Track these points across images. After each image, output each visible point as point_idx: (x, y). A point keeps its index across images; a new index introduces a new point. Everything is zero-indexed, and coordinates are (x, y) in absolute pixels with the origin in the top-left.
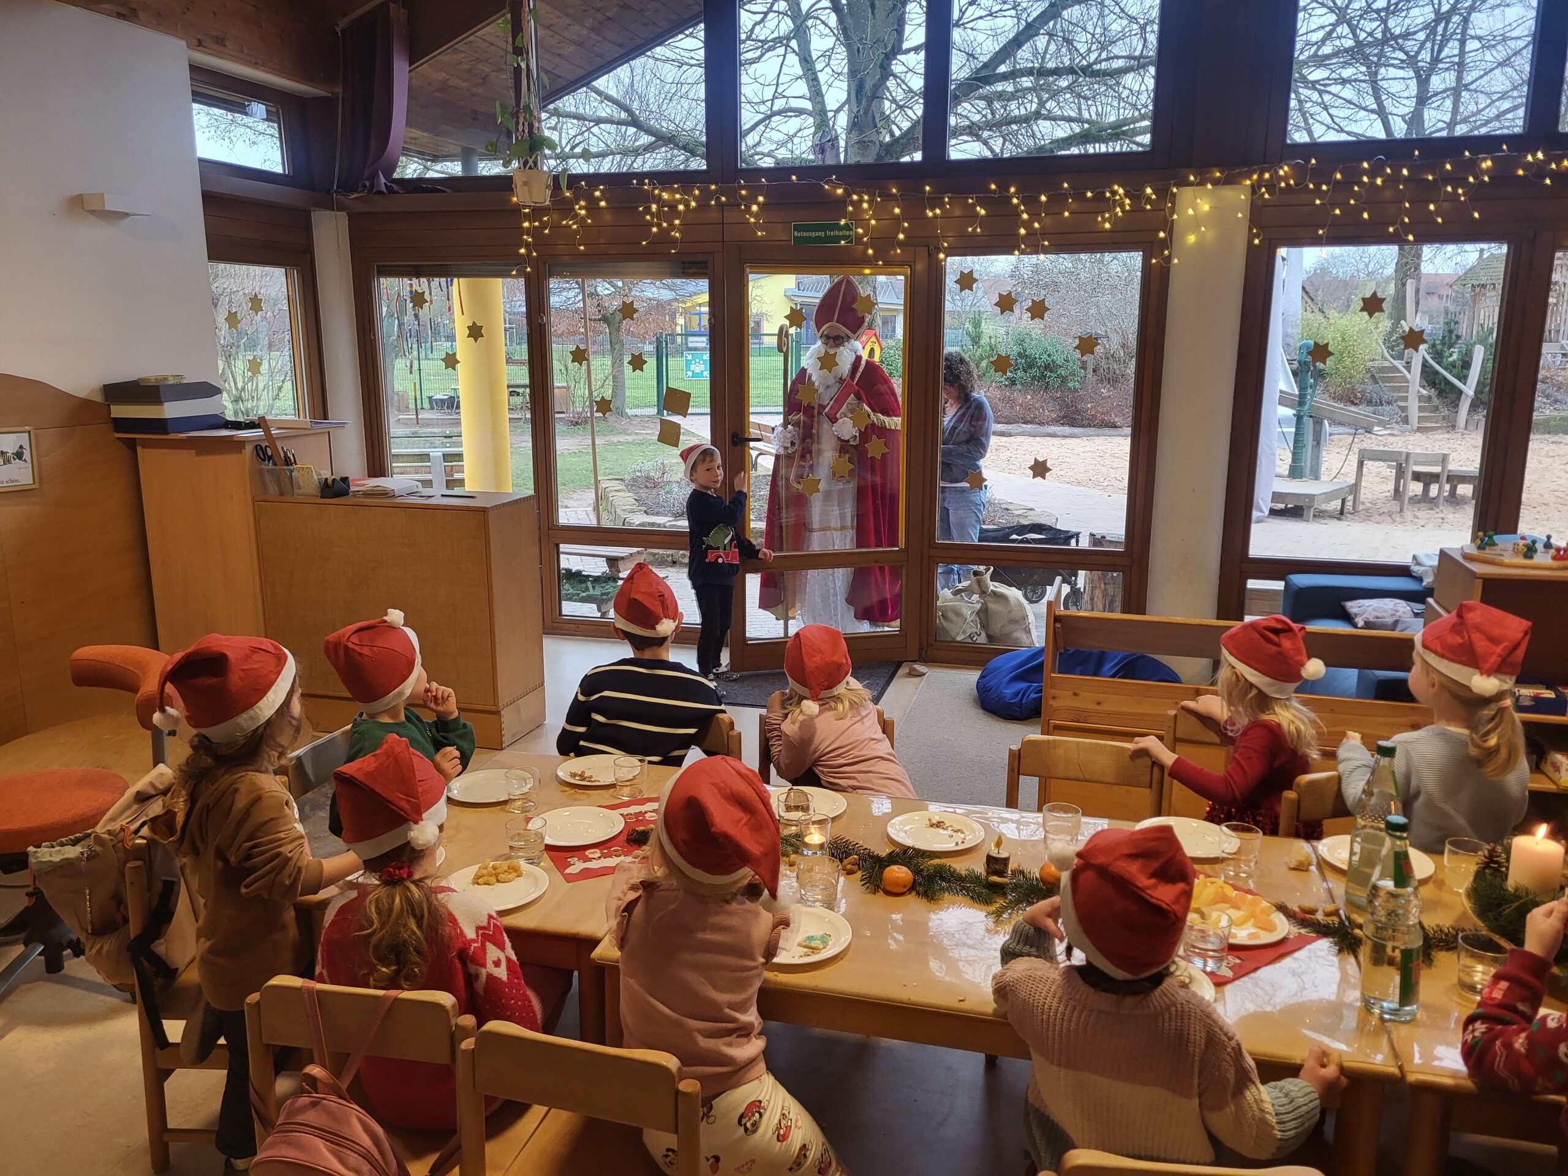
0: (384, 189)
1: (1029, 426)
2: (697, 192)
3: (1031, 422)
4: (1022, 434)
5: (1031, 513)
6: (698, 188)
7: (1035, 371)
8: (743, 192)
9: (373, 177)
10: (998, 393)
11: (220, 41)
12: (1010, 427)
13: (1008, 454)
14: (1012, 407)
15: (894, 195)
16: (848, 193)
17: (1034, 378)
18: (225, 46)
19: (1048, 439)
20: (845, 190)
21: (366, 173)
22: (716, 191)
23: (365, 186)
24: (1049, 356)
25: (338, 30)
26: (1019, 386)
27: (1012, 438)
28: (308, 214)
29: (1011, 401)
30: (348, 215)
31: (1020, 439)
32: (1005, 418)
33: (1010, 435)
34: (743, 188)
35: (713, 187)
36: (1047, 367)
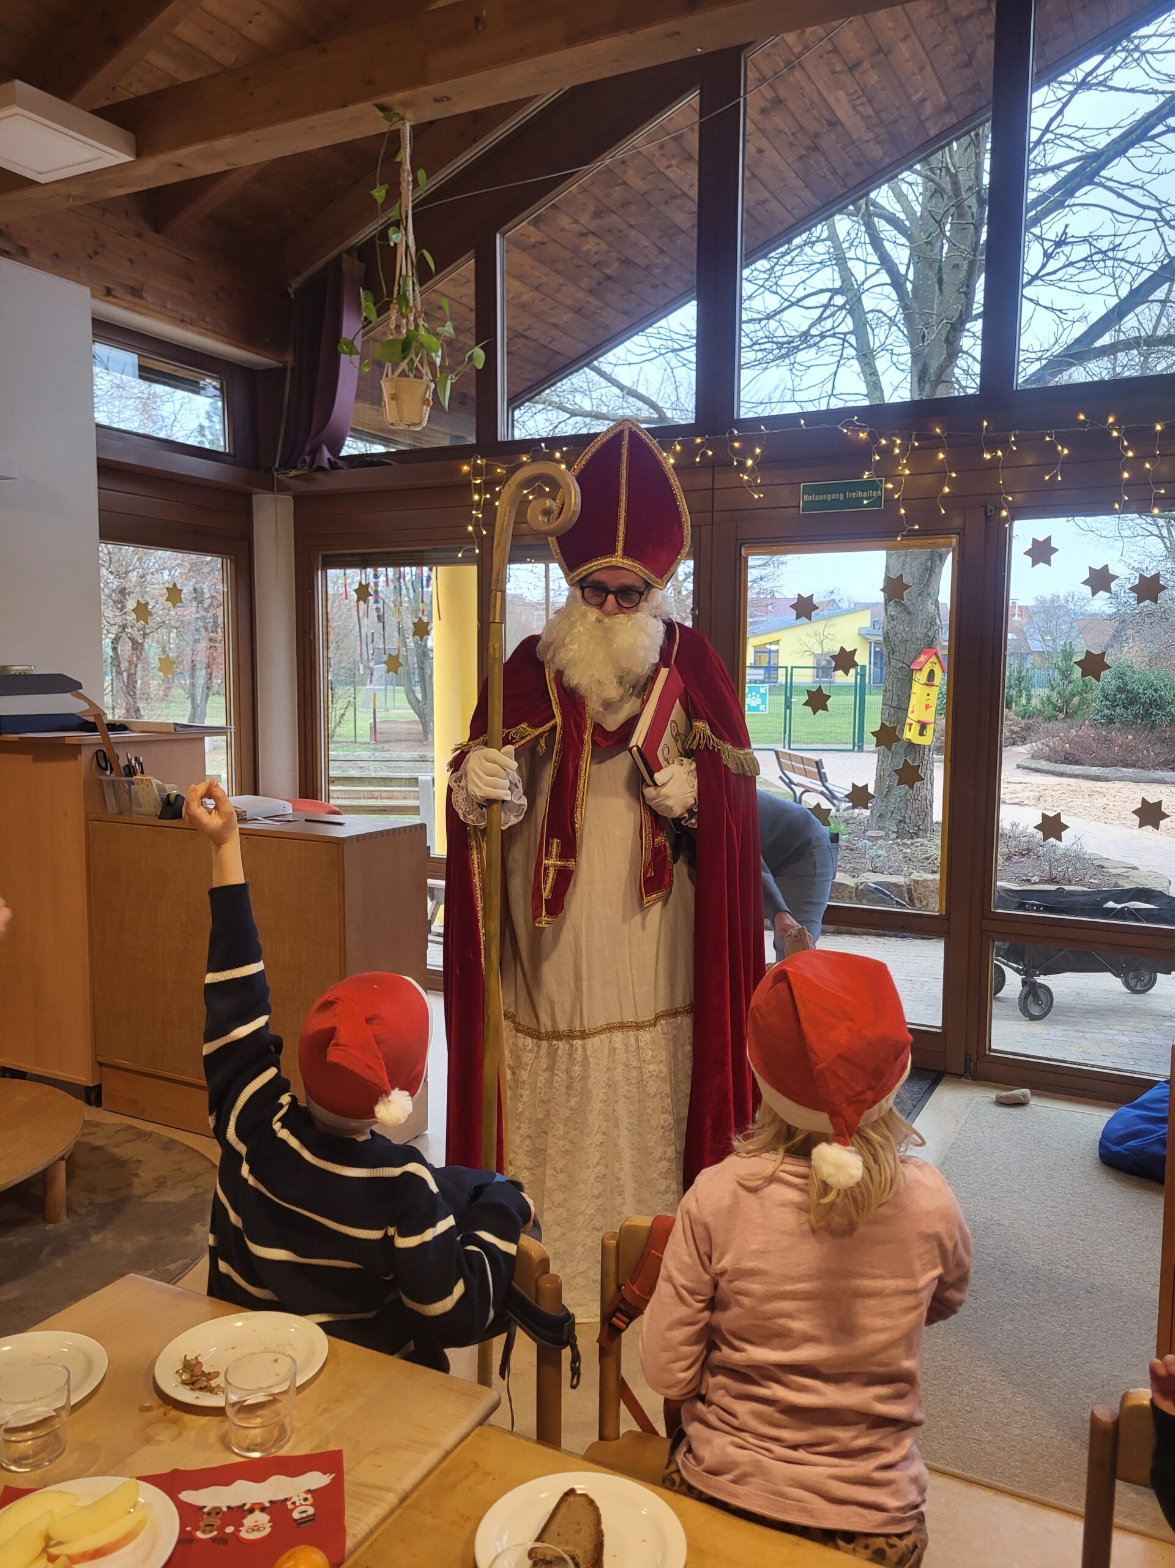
0: (326, 465)
1: (1131, 770)
2: (678, 448)
3: (1133, 766)
4: (1120, 779)
5: (1132, 872)
6: (680, 443)
7: (1137, 708)
8: (736, 445)
9: (315, 452)
10: (1092, 733)
11: (136, 292)
12: (1107, 770)
13: (1104, 800)
14: (1109, 748)
15: (939, 436)
16: (874, 438)
17: (1136, 716)
18: (141, 297)
19: (1154, 785)
20: (869, 434)
21: (308, 448)
22: (702, 444)
23: (305, 461)
24: (1156, 691)
25: (291, 291)
26: (1118, 725)
27: (1110, 784)
28: (248, 497)
29: (1108, 742)
30: (294, 498)
31: (1118, 784)
32: (1100, 760)
33: (1107, 780)
34: (737, 439)
35: (698, 440)
36: (1153, 703)
